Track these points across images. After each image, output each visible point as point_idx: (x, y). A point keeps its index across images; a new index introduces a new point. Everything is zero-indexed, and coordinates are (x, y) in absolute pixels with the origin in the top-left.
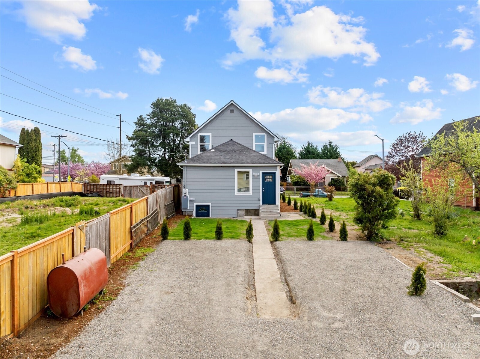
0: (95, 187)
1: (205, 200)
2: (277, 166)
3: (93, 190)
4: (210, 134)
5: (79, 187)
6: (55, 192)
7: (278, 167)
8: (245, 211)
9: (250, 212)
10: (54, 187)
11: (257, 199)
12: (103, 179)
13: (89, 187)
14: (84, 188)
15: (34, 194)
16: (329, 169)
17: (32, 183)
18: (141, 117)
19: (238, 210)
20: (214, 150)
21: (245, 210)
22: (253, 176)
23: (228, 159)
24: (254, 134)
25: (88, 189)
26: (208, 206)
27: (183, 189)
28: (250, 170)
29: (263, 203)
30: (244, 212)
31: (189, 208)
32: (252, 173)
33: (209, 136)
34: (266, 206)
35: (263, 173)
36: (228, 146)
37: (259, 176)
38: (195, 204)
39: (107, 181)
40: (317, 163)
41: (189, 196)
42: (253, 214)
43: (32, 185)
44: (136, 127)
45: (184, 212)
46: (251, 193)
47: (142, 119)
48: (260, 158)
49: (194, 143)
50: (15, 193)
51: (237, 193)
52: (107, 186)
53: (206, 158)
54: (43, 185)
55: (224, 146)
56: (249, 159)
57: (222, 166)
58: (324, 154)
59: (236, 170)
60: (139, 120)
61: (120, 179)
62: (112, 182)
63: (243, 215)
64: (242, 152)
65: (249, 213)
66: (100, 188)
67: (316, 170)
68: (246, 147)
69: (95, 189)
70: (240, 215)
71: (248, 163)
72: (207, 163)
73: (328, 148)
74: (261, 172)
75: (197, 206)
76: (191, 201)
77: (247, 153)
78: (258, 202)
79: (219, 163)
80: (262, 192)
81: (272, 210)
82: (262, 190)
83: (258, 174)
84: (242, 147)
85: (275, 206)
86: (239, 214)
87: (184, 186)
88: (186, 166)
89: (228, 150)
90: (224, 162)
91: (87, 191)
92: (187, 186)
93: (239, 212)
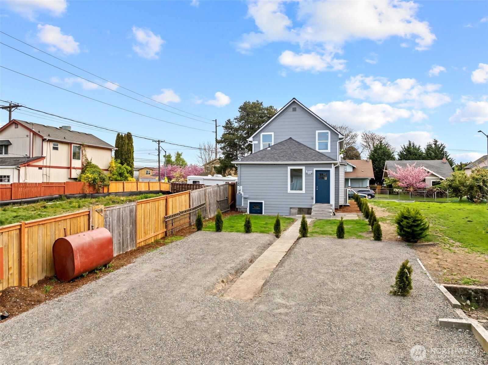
0: (181, 186)
1: (258, 197)
2: (331, 164)
3: (179, 189)
4: (273, 133)
5: (167, 186)
6: (144, 190)
7: (333, 165)
8: (297, 209)
9: (303, 211)
10: (143, 186)
11: (310, 198)
12: (189, 180)
13: (175, 186)
14: (172, 188)
15: (125, 191)
16: (429, 171)
17: (123, 182)
18: (229, 121)
19: (291, 208)
20: (270, 149)
22: (306, 174)
23: (282, 157)
24: (317, 132)
25: (175, 188)
26: (262, 203)
27: (238, 187)
28: (303, 168)
29: (317, 202)
30: (296, 211)
31: (243, 205)
32: (305, 171)
33: (271, 135)
34: (319, 205)
35: (316, 171)
36: (285, 144)
37: (312, 174)
38: (249, 201)
39: (193, 181)
40: (414, 164)
41: (243, 193)
42: (306, 213)
43: (122, 184)
44: (224, 130)
45: (238, 209)
46: (304, 191)
47: (230, 123)
48: (314, 156)
49: (256, 142)
50: (108, 190)
51: (289, 191)
52: (191, 186)
53: (260, 156)
54: (133, 184)
55: (281, 144)
56: (303, 157)
57: (274, 164)
58: (427, 155)
59: (289, 168)
60: (227, 124)
61: (204, 179)
62: (197, 182)
63: (296, 213)
64: (298, 150)
65: (302, 212)
66: (185, 188)
67: (413, 172)
68: (303, 145)
69: (181, 188)
71: (301, 161)
72: (260, 161)
73: (432, 148)
74: (315, 169)
75: (251, 203)
76: (245, 198)
77: (302, 151)
78: (311, 200)
79: (271, 161)
80: (316, 190)
81: (325, 209)
82: (316, 188)
83: (311, 172)
84: (299, 145)
85: (328, 205)
86: (292, 212)
87: (239, 183)
88: (241, 164)
89: (284, 148)
90: (277, 160)
91: (174, 190)
92: (242, 183)
93: (291, 210)
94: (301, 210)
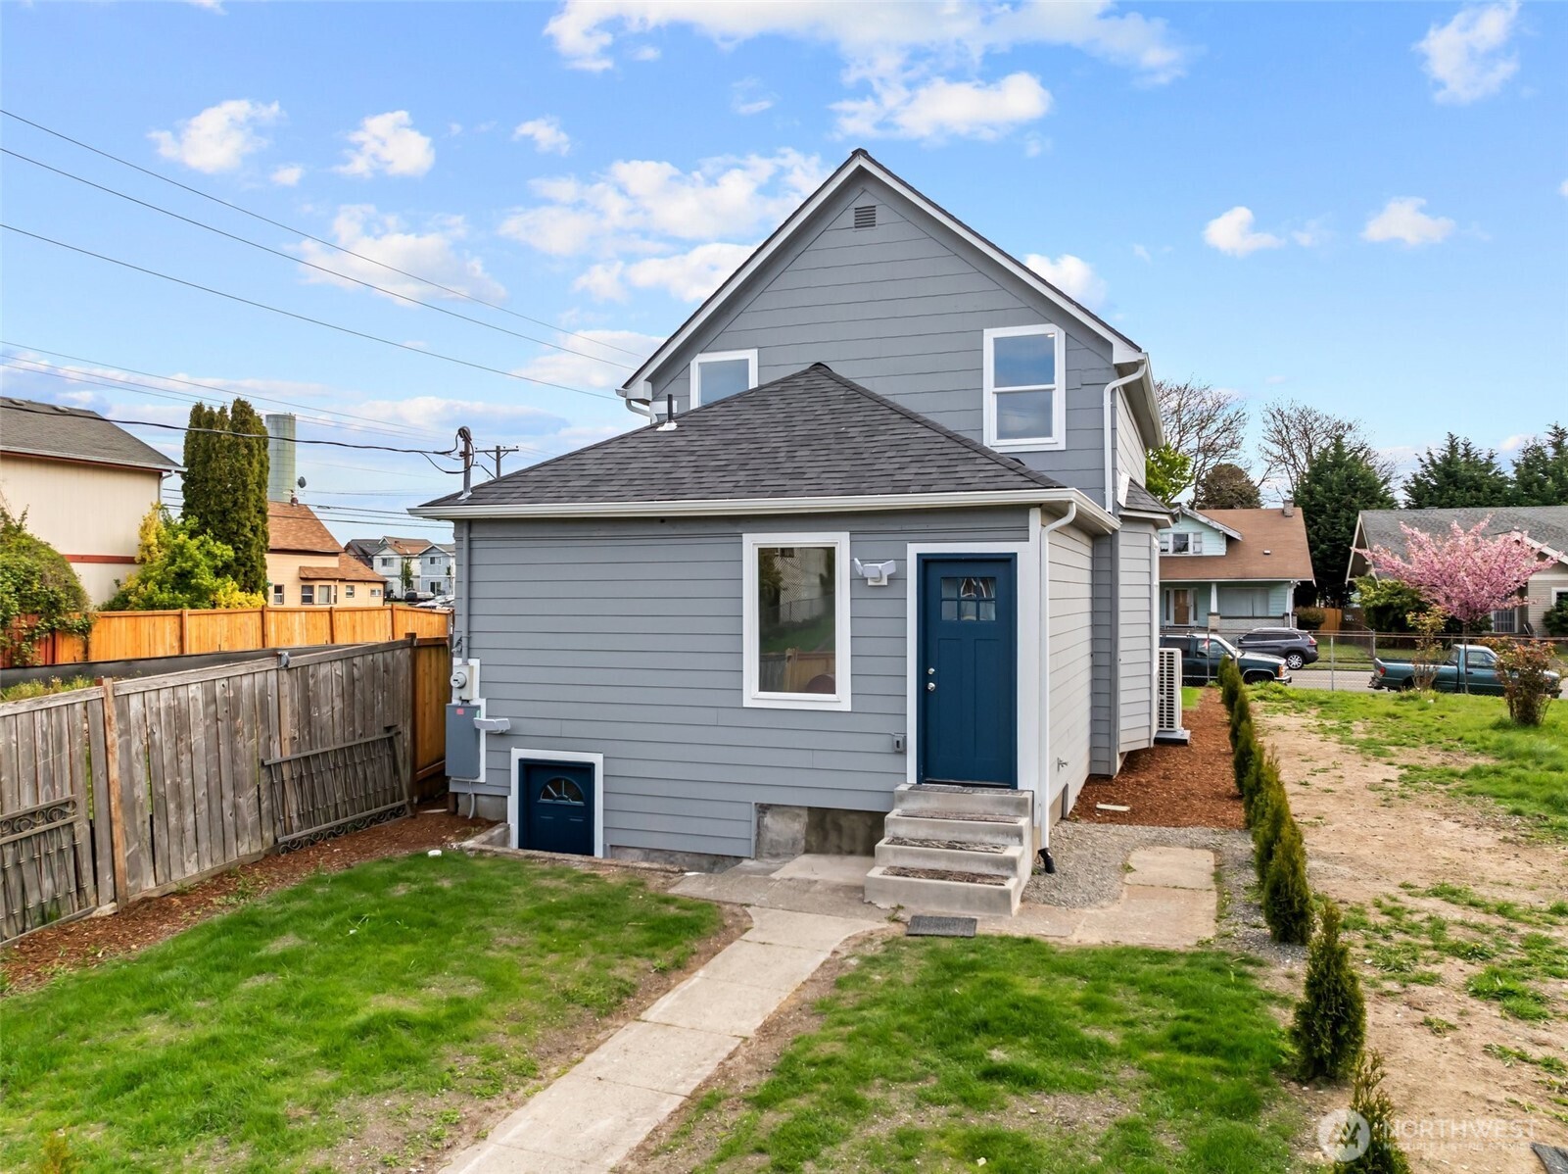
1: (569, 729)
2: (1024, 509)
7: (1035, 518)
8: (805, 818)
9: (839, 829)
11: (884, 743)
15: (187, 652)
16: (1547, 550)
17: (178, 611)
19: (763, 809)
20: (673, 426)
21: (805, 814)
22: (858, 580)
24: (990, 336)
26: (588, 770)
27: (456, 661)
28: (841, 541)
29: (926, 774)
30: (797, 827)
31: (481, 778)
32: (855, 561)
33: (745, 358)
34: (942, 798)
35: (926, 562)
37: (896, 579)
38: (516, 755)
40: (1483, 524)
41: (482, 703)
42: (860, 848)
43: (177, 620)
45: (460, 800)
46: (842, 698)
48: (918, 460)
50: (86, 650)
51: (753, 695)
56: (846, 466)
57: (663, 520)
58: (1527, 487)
59: (752, 543)
63: (795, 842)
64: (828, 430)
65: (833, 837)
67: (1479, 554)
70: (774, 844)
71: (821, 491)
72: (591, 498)
73: (1545, 462)
74: (914, 550)
75: (525, 766)
76: (495, 736)
77: (853, 432)
78: (890, 763)
80: (923, 694)
81: (974, 830)
82: (923, 678)
83: (888, 568)
84: (847, 401)
85: (1003, 802)
86: (769, 836)
87: (460, 641)
89: (759, 419)
90: (676, 492)
92: (477, 641)
93: (768, 820)
94: (829, 825)
